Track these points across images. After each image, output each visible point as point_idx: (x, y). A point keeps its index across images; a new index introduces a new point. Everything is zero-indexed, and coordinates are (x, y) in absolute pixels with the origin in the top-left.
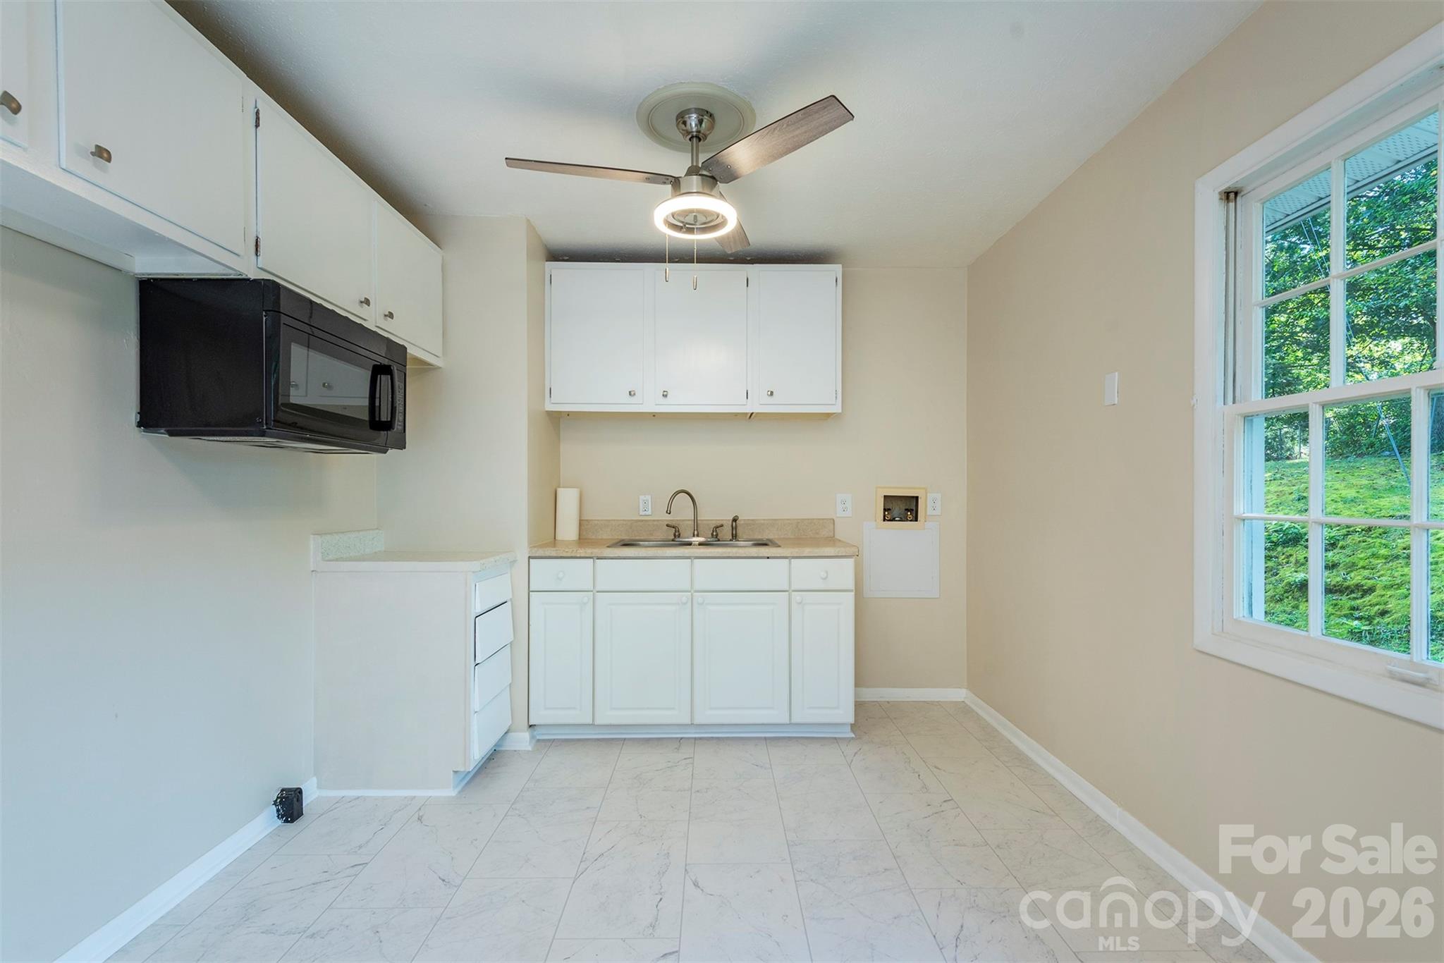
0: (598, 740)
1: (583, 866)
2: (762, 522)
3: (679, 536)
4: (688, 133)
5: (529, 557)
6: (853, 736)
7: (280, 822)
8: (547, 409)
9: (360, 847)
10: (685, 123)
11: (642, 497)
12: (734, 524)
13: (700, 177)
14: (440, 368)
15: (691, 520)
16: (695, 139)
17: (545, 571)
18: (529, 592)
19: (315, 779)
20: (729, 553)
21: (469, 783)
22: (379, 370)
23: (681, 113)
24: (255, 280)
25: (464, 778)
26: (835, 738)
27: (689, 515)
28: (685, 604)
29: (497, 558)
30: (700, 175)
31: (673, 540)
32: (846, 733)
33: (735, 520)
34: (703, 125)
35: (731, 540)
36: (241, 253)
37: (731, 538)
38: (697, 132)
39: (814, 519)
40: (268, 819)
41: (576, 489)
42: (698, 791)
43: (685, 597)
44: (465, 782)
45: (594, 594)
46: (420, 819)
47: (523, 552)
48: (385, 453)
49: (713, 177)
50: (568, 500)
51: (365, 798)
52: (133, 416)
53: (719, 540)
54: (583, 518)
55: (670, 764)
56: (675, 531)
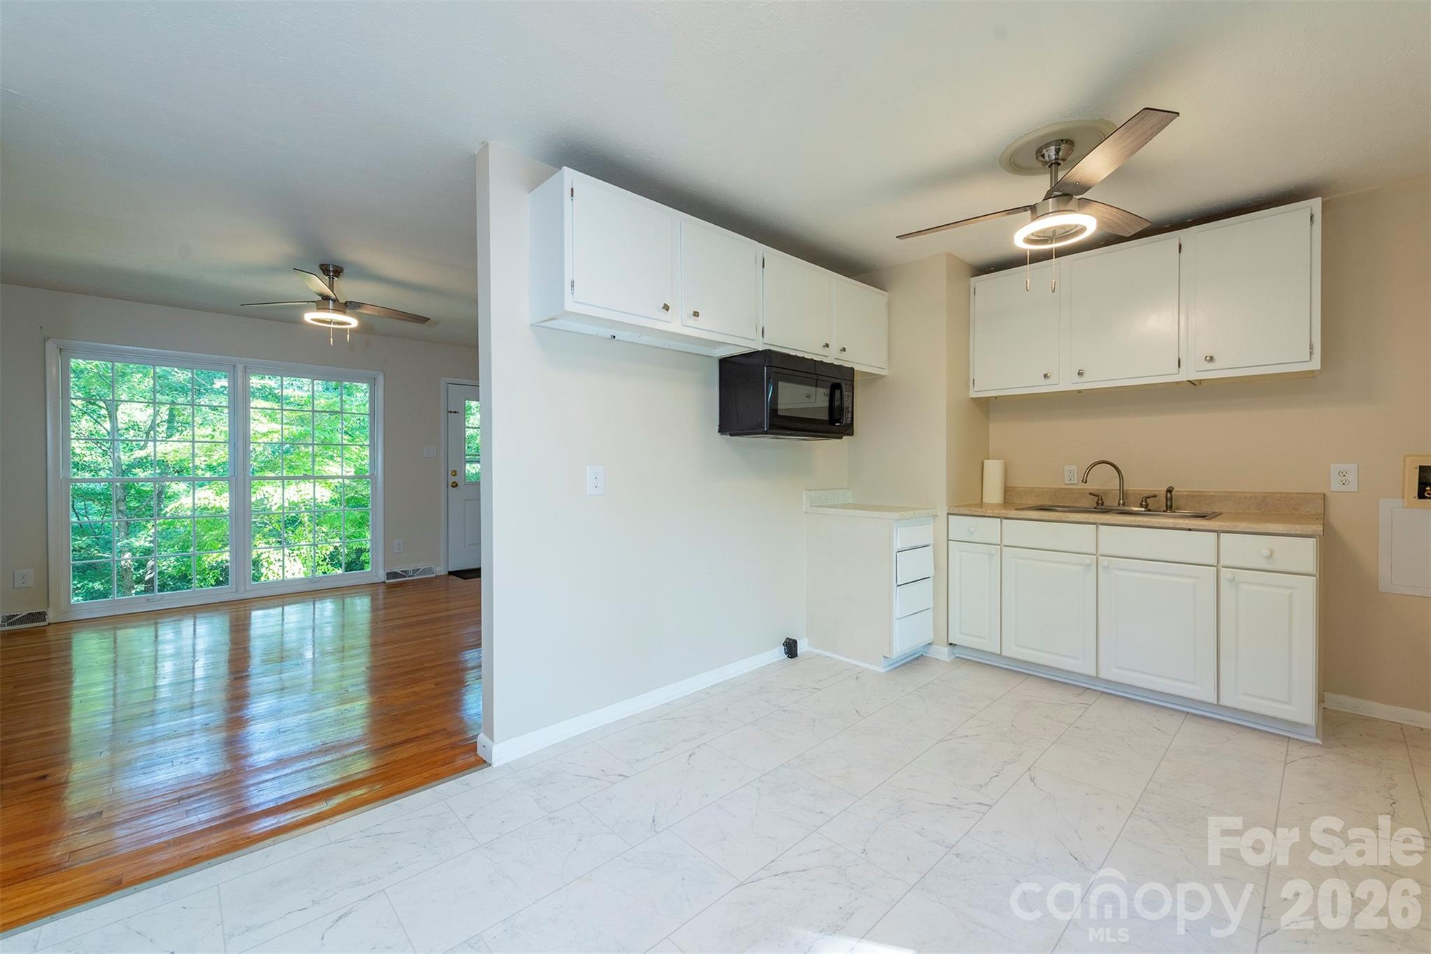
0: (1007, 669)
1: (949, 737)
2: (1213, 494)
3: (1102, 504)
4: (1047, 163)
5: (948, 514)
6: (1321, 743)
7: (786, 656)
8: (971, 396)
9: (820, 681)
10: (1043, 156)
11: (1067, 467)
12: (1169, 495)
13: (1054, 199)
14: (885, 376)
15: (1117, 490)
16: (1054, 165)
17: (960, 525)
18: (948, 540)
19: (806, 639)
20: (1139, 521)
21: (894, 668)
22: (835, 387)
23: (1038, 150)
24: (762, 351)
25: (891, 665)
26: (1289, 738)
27: (1115, 484)
28: (1089, 565)
29: (915, 512)
30: (1054, 197)
31: (1095, 508)
32: (1310, 737)
33: (1170, 491)
34: (1061, 154)
35: (1164, 511)
36: (755, 338)
37: (1165, 509)
38: (1056, 159)
39: (1291, 493)
40: (780, 652)
41: (1001, 461)
42: (1078, 728)
43: (1088, 559)
44: (891, 668)
45: (1001, 548)
46: (857, 678)
47: (942, 511)
48: (841, 438)
49: (1066, 195)
50: (994, 470)
51: (831, 658)
52: (717, 428)
53: (1149, 510)
54: (1008, 485)
55: (1063, 703)
56: (1098, 500)
